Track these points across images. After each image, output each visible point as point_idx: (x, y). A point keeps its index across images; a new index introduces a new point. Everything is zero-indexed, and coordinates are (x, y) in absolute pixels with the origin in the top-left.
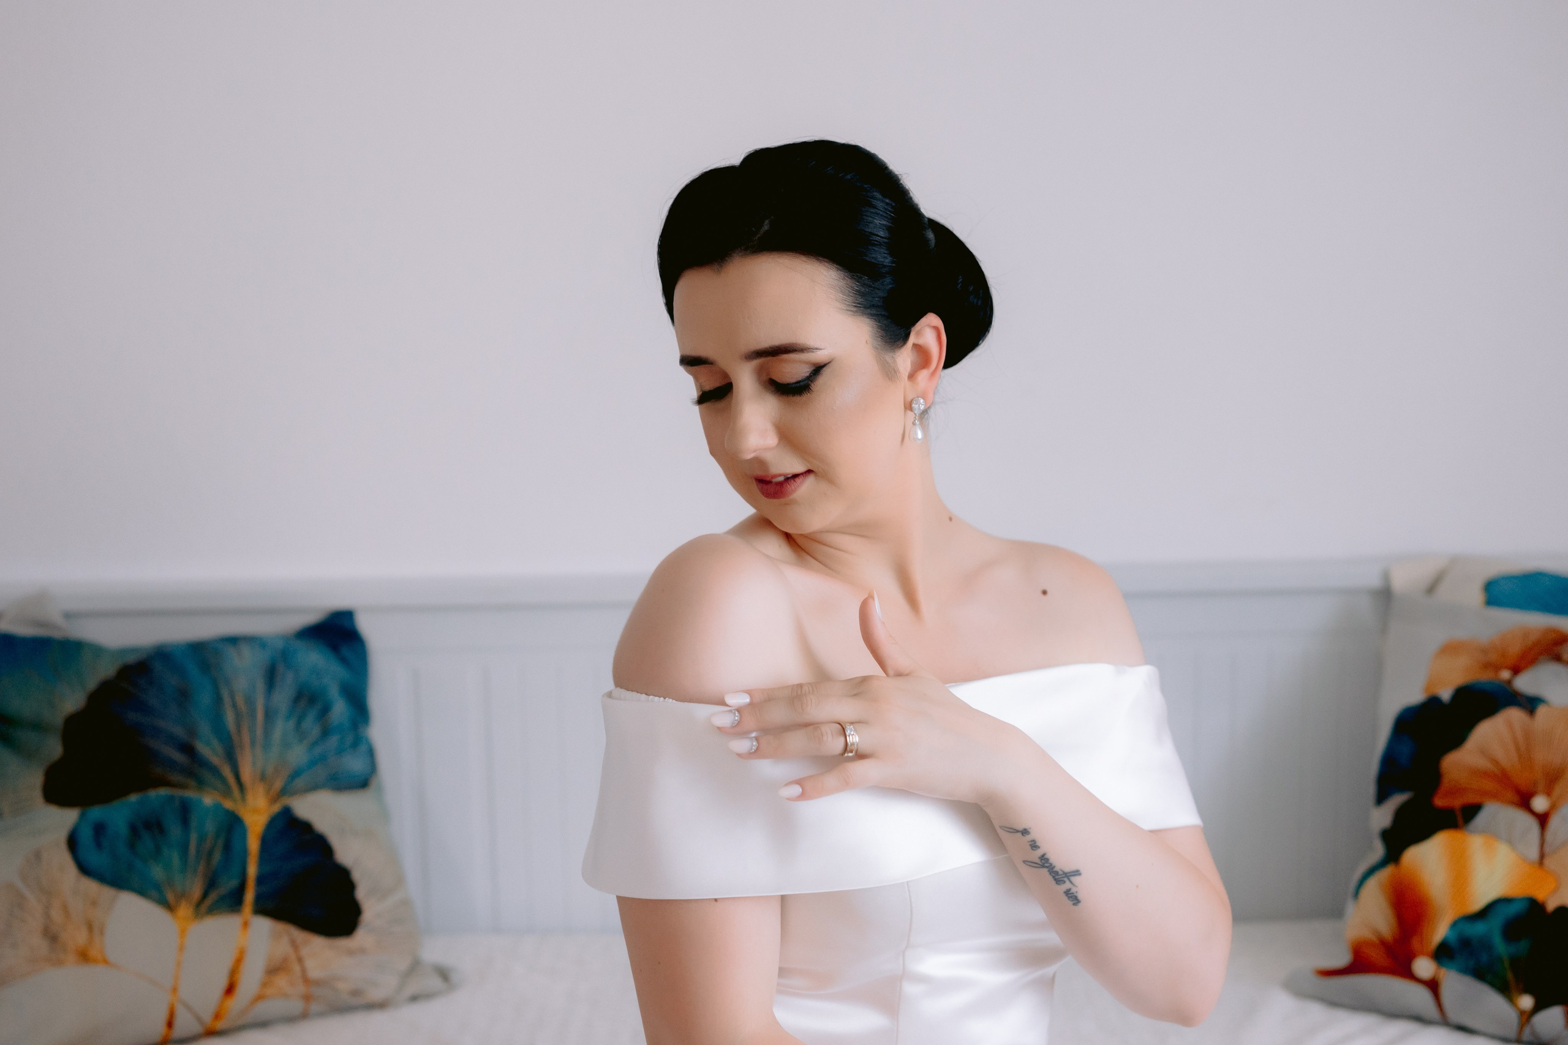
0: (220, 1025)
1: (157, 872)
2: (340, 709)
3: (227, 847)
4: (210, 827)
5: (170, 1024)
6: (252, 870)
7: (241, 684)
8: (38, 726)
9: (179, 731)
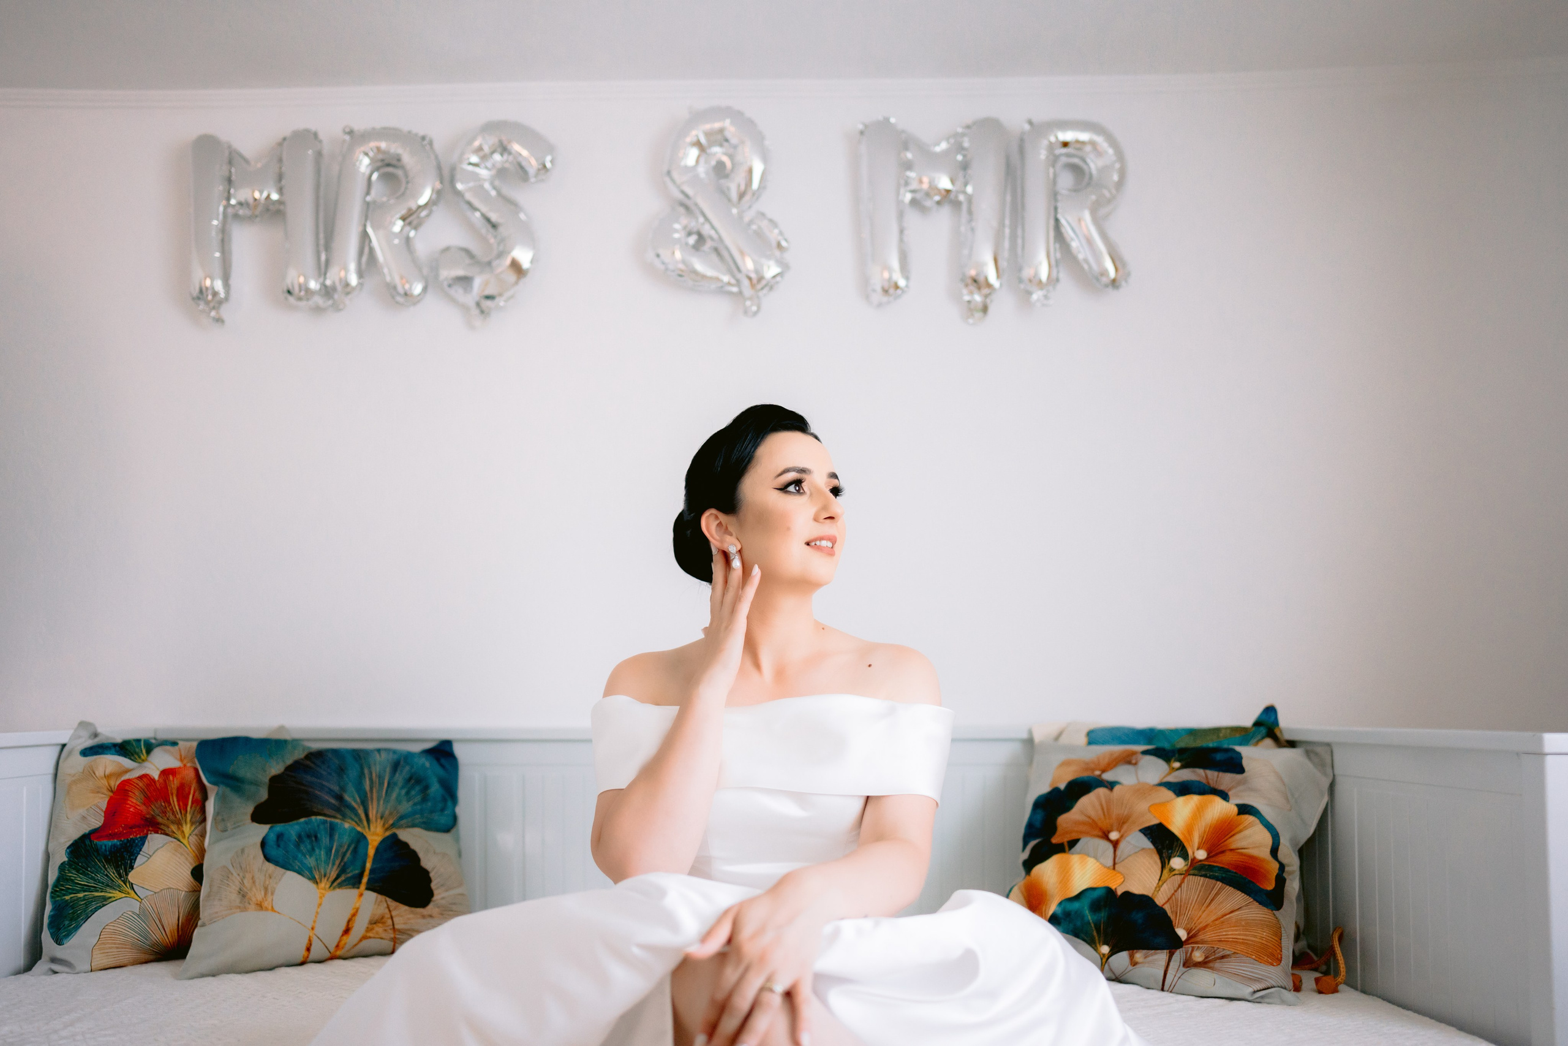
0: (339, 953)
1: (311, 861)
2: (435, 788)
3: (355, 851)
4: (346, 840)
5: (308, 949)
6: (368, 865)
7: (376, 769)
8: (256, 783)
9: (336, 788)
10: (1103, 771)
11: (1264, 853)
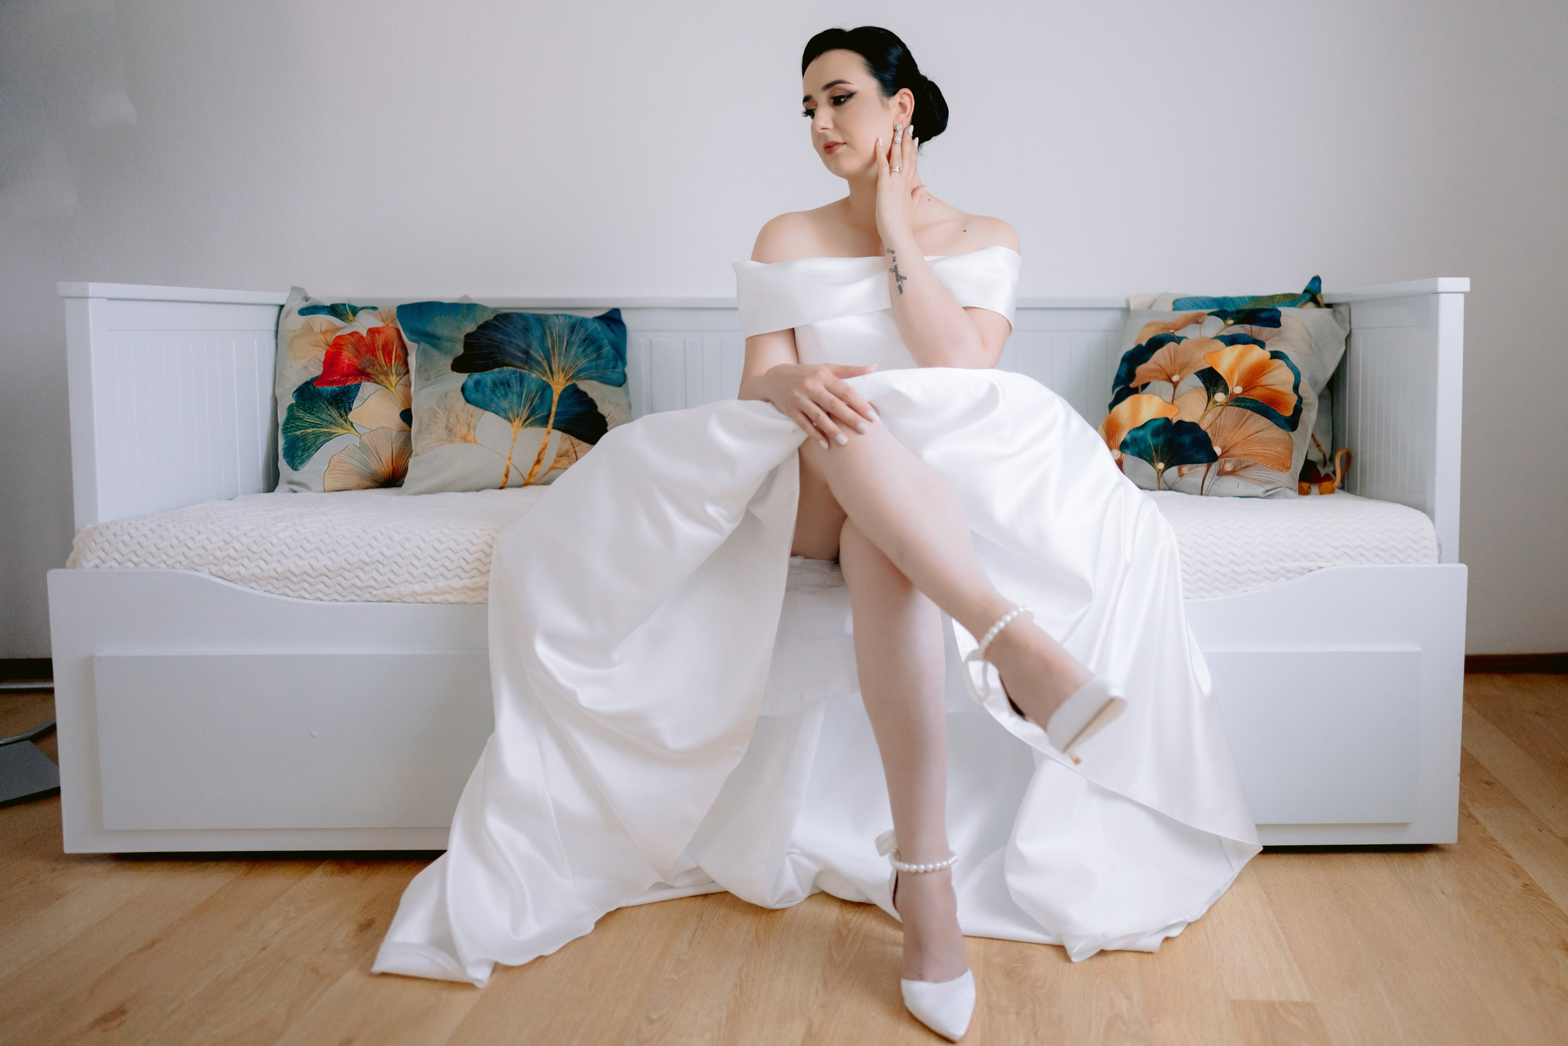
0: (532, 480)
1: (505, 404)
3: (542, 397)
4: (534, 387)
5: (507, 476)
6: (554, 409)
7: (556, 330)
8: (451, 340)
9: (523, 345)
10: (1176, 330)
11: (1289, 389)
